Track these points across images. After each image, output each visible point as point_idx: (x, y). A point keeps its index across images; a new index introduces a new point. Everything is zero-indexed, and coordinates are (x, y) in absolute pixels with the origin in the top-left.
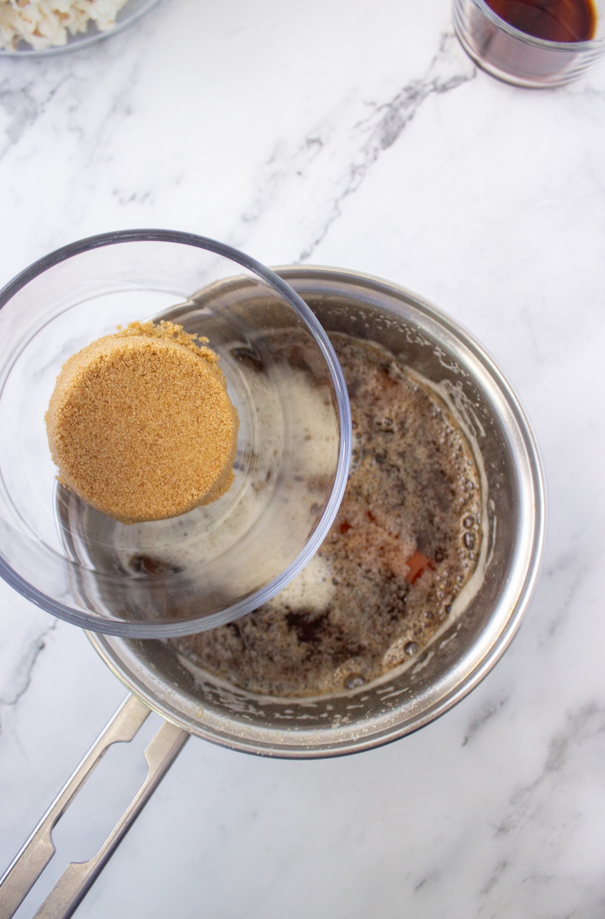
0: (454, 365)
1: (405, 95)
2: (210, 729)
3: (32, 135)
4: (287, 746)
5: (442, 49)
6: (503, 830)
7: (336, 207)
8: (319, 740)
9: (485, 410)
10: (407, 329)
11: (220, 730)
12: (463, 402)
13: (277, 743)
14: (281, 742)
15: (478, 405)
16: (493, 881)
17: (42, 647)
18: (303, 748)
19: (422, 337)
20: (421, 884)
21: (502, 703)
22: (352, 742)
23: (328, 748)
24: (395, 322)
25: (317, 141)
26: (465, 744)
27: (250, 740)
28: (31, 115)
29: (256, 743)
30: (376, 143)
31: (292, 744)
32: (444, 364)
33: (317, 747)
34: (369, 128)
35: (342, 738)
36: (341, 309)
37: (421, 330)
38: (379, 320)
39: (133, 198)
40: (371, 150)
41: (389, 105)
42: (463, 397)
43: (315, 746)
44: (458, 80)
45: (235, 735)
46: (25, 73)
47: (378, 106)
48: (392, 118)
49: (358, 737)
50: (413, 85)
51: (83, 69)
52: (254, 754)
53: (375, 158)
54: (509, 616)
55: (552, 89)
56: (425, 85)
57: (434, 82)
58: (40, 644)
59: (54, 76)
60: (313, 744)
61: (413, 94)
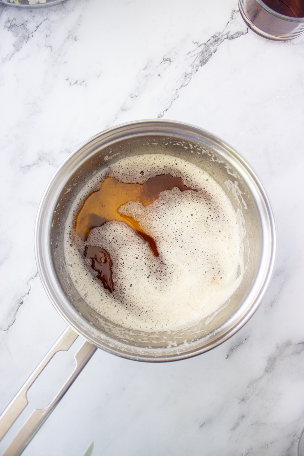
0: (235, 173)
1: (212, 40)
2: (108, 346)
3: (26, 48)
4: (145, 355)
5: (232, 18)
6: (243, 400)
7: (177, 93)
8: (161, 354)
9: (248, 196)
10: (212, 154)
11: (112, 347)
12: (237, 192)
13: (140, 354)
14: (142, 353)
15: (245, 193)
16: (237, 424)
17: (22, 303)
18: (153, 357)
19: (220, 159)
20: (203, 425)
21: (246, 339)
22: (177, 355)
23: (166, 358)
24: (207, 151)
25: (169, 60)
26: (227, 358)
27: (127, 352)
28: (27, 38)
29: (130, 354)
30: (197, 62)
31: (148, 355)
32: (229, 173)
33: (160, 357)
34: (194, 55)
35: (172, 353)
36: (181, 143)
37: (220, 155)
38: (199, 149)
39: (76, 82)
40: (195, 66)
41: (205, 44)
42: (237, 189)
43: (159, 356)
44: (239, 34)
45: (120, 349)
46: (24, 16)
47: (199, 44)
48: (206, 51)
49: (180, 352)
50: (217, 35)
51: (54, 16)
52: (129, 359)
53: (197, 70)
54: (256, 297)
55: (285, 41)
56: (223, 36)
57: (227, 34)
58: (21, 302)
59: (39, 19)
60: (158, 355)
61: (217, 40)
